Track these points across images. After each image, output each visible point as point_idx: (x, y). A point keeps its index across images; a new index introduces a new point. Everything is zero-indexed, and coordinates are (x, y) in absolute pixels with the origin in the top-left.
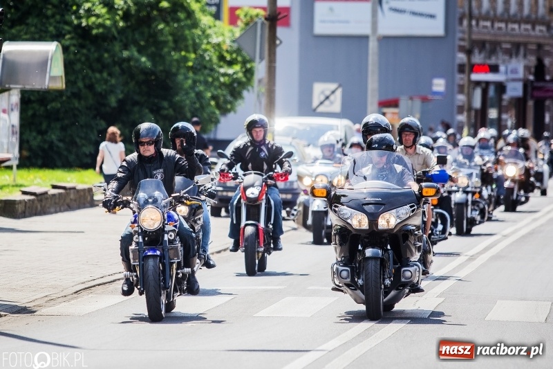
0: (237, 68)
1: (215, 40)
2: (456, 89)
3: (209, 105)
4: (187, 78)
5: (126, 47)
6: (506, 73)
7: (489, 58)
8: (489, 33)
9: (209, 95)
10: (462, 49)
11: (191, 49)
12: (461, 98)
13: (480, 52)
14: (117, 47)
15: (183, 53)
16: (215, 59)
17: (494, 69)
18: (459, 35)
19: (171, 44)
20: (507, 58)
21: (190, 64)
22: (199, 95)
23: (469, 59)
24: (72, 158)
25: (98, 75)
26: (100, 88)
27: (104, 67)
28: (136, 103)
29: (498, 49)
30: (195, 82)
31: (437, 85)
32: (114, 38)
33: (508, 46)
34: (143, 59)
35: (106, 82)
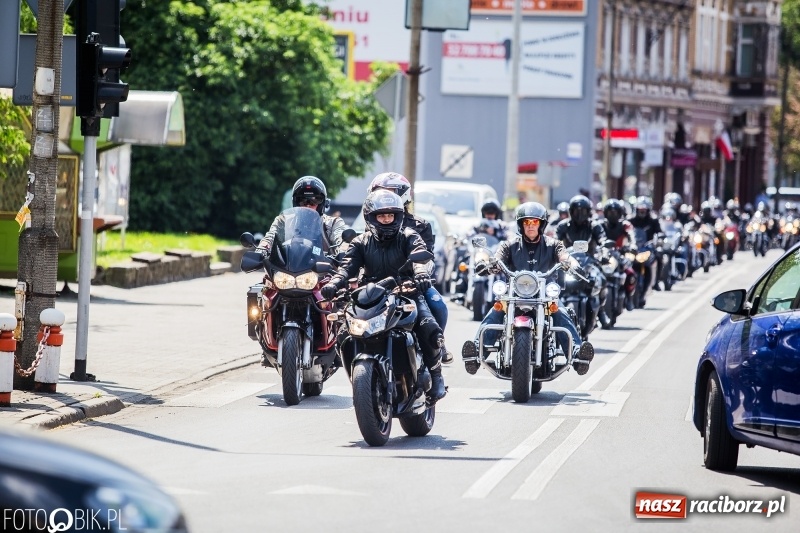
0: (368, 128)
1: (344, 95)
3: (337, 166)
4: (312, 137)
5: (246, 100)
7: (628, 122)
9: (336, 155)
10: (601, 113)
11: (317, 104)
13: (618, 116)
14: (237, 100)
15: (309, 109)
16: (344, 118)
19: (296, 99)
20: (646, 122)
21: (316, 122)
22: (326, 156)
24: (184, 222)
25: (215, 131)
26: (216, 145)
27: (221, 121)
28: (255, 165)
30: (323, 142)
32: (233, 91)
34: (266, 114)
35: (224, 138)
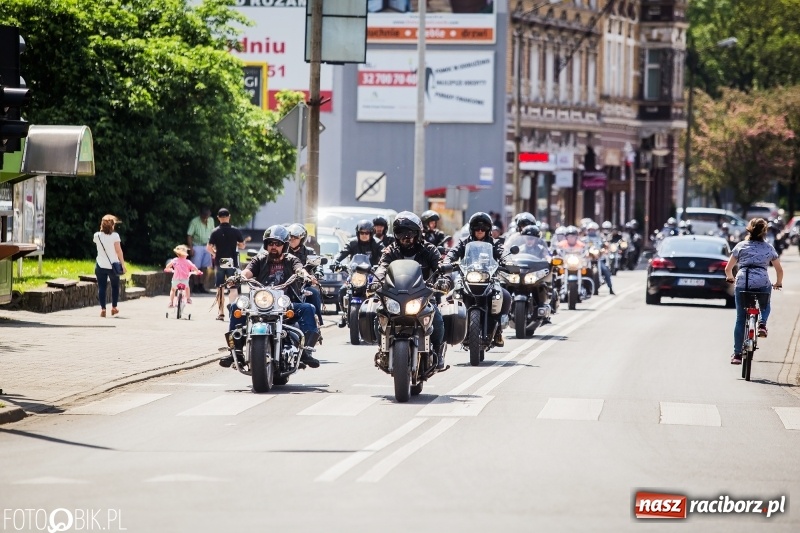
0: (276, 158)
1: (253, 123)
2: (505, 178)
3: (248, 193)
4: (225, 165)
5: (164, 130)
6: (556, 162)
7: (539, 146)
8: (538, 121)
9: (247, 183)
10: (511, 137)
11: (228, 134)
12: (510, 188)
13: (529, 140)
15: (221, 138)
16: (253, 145)
17: (543, 157)
18: (509, 122)
19: (208, 128)
20: (556, 146)
21: (226, 150)
22: (237, 183)
23: (518, 147)
25: (135, 161)
26: (135, 174)
27: (141, 151)
28: (170, 192)
29: (548, 137)
31: (485, 174)
32: (150, 121)
33: (558, 134)
35: (144, 166)
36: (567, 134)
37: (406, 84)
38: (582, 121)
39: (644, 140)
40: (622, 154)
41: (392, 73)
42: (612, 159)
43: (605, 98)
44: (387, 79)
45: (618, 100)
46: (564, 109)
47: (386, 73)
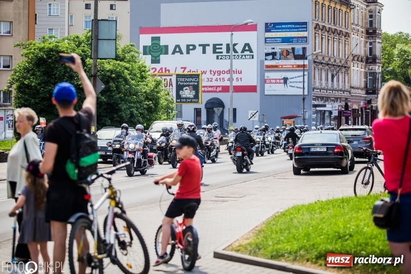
2: (312, 113)
6: (332, 108)
10: (314, 99)
12: (314, 116)
20: (332, 102)
29: (329, 99)
33: (333, 99)
36: (337, 99)
37: (280, 83)
38: (343, 95)
39: (368, 101)
40: (359, 105)
41: (276, 79)
42: (355, 107)
43: (351, 87)
44: (274, 81)
45: (358, 88)
46: (336, 91)
47: (274, 79)
